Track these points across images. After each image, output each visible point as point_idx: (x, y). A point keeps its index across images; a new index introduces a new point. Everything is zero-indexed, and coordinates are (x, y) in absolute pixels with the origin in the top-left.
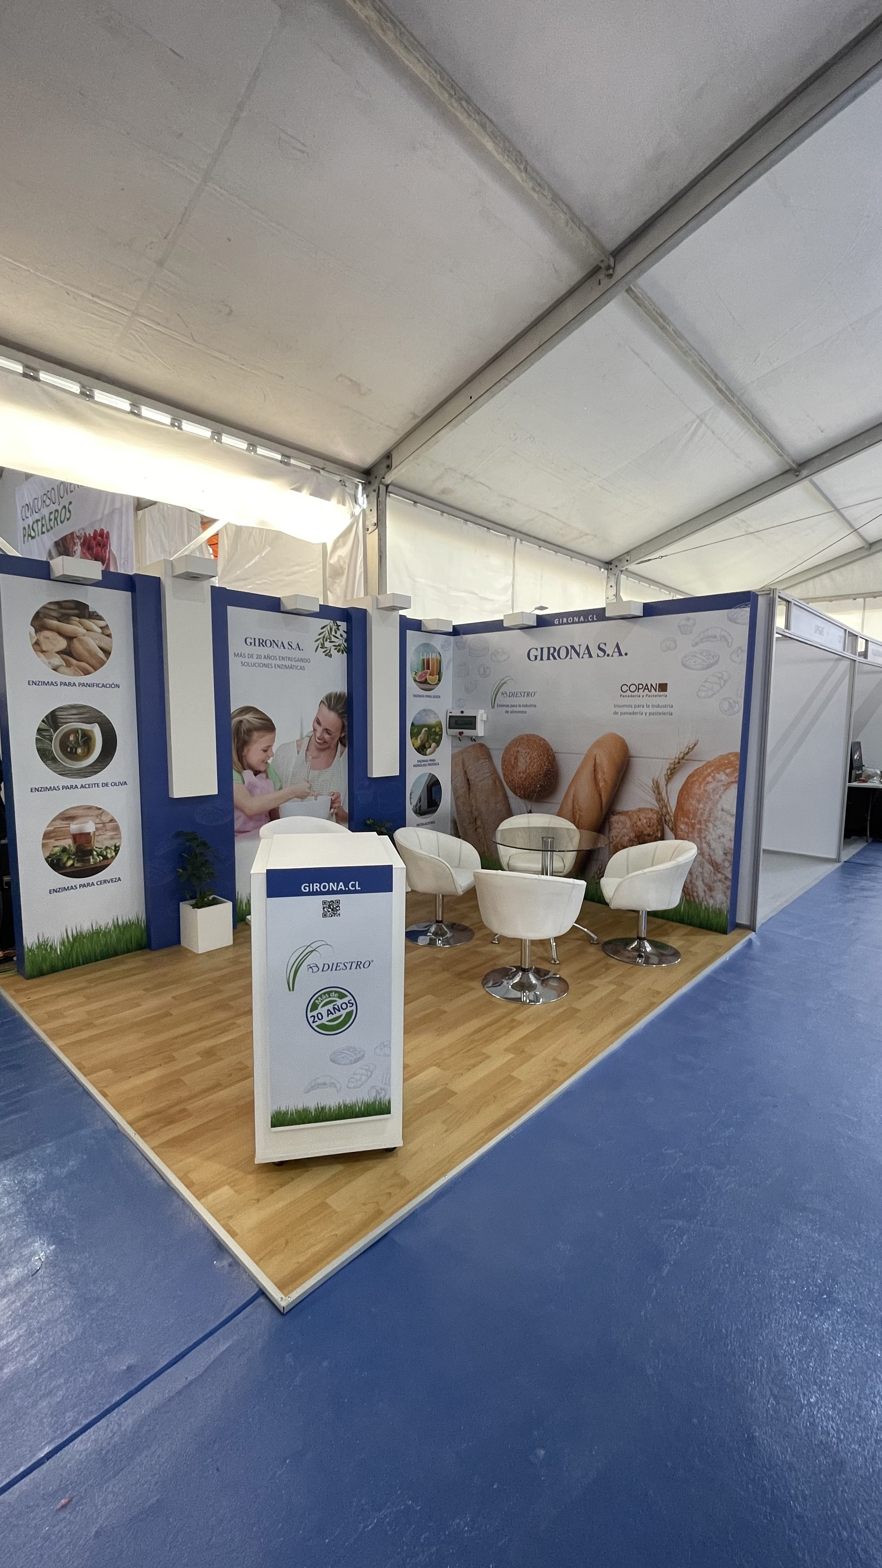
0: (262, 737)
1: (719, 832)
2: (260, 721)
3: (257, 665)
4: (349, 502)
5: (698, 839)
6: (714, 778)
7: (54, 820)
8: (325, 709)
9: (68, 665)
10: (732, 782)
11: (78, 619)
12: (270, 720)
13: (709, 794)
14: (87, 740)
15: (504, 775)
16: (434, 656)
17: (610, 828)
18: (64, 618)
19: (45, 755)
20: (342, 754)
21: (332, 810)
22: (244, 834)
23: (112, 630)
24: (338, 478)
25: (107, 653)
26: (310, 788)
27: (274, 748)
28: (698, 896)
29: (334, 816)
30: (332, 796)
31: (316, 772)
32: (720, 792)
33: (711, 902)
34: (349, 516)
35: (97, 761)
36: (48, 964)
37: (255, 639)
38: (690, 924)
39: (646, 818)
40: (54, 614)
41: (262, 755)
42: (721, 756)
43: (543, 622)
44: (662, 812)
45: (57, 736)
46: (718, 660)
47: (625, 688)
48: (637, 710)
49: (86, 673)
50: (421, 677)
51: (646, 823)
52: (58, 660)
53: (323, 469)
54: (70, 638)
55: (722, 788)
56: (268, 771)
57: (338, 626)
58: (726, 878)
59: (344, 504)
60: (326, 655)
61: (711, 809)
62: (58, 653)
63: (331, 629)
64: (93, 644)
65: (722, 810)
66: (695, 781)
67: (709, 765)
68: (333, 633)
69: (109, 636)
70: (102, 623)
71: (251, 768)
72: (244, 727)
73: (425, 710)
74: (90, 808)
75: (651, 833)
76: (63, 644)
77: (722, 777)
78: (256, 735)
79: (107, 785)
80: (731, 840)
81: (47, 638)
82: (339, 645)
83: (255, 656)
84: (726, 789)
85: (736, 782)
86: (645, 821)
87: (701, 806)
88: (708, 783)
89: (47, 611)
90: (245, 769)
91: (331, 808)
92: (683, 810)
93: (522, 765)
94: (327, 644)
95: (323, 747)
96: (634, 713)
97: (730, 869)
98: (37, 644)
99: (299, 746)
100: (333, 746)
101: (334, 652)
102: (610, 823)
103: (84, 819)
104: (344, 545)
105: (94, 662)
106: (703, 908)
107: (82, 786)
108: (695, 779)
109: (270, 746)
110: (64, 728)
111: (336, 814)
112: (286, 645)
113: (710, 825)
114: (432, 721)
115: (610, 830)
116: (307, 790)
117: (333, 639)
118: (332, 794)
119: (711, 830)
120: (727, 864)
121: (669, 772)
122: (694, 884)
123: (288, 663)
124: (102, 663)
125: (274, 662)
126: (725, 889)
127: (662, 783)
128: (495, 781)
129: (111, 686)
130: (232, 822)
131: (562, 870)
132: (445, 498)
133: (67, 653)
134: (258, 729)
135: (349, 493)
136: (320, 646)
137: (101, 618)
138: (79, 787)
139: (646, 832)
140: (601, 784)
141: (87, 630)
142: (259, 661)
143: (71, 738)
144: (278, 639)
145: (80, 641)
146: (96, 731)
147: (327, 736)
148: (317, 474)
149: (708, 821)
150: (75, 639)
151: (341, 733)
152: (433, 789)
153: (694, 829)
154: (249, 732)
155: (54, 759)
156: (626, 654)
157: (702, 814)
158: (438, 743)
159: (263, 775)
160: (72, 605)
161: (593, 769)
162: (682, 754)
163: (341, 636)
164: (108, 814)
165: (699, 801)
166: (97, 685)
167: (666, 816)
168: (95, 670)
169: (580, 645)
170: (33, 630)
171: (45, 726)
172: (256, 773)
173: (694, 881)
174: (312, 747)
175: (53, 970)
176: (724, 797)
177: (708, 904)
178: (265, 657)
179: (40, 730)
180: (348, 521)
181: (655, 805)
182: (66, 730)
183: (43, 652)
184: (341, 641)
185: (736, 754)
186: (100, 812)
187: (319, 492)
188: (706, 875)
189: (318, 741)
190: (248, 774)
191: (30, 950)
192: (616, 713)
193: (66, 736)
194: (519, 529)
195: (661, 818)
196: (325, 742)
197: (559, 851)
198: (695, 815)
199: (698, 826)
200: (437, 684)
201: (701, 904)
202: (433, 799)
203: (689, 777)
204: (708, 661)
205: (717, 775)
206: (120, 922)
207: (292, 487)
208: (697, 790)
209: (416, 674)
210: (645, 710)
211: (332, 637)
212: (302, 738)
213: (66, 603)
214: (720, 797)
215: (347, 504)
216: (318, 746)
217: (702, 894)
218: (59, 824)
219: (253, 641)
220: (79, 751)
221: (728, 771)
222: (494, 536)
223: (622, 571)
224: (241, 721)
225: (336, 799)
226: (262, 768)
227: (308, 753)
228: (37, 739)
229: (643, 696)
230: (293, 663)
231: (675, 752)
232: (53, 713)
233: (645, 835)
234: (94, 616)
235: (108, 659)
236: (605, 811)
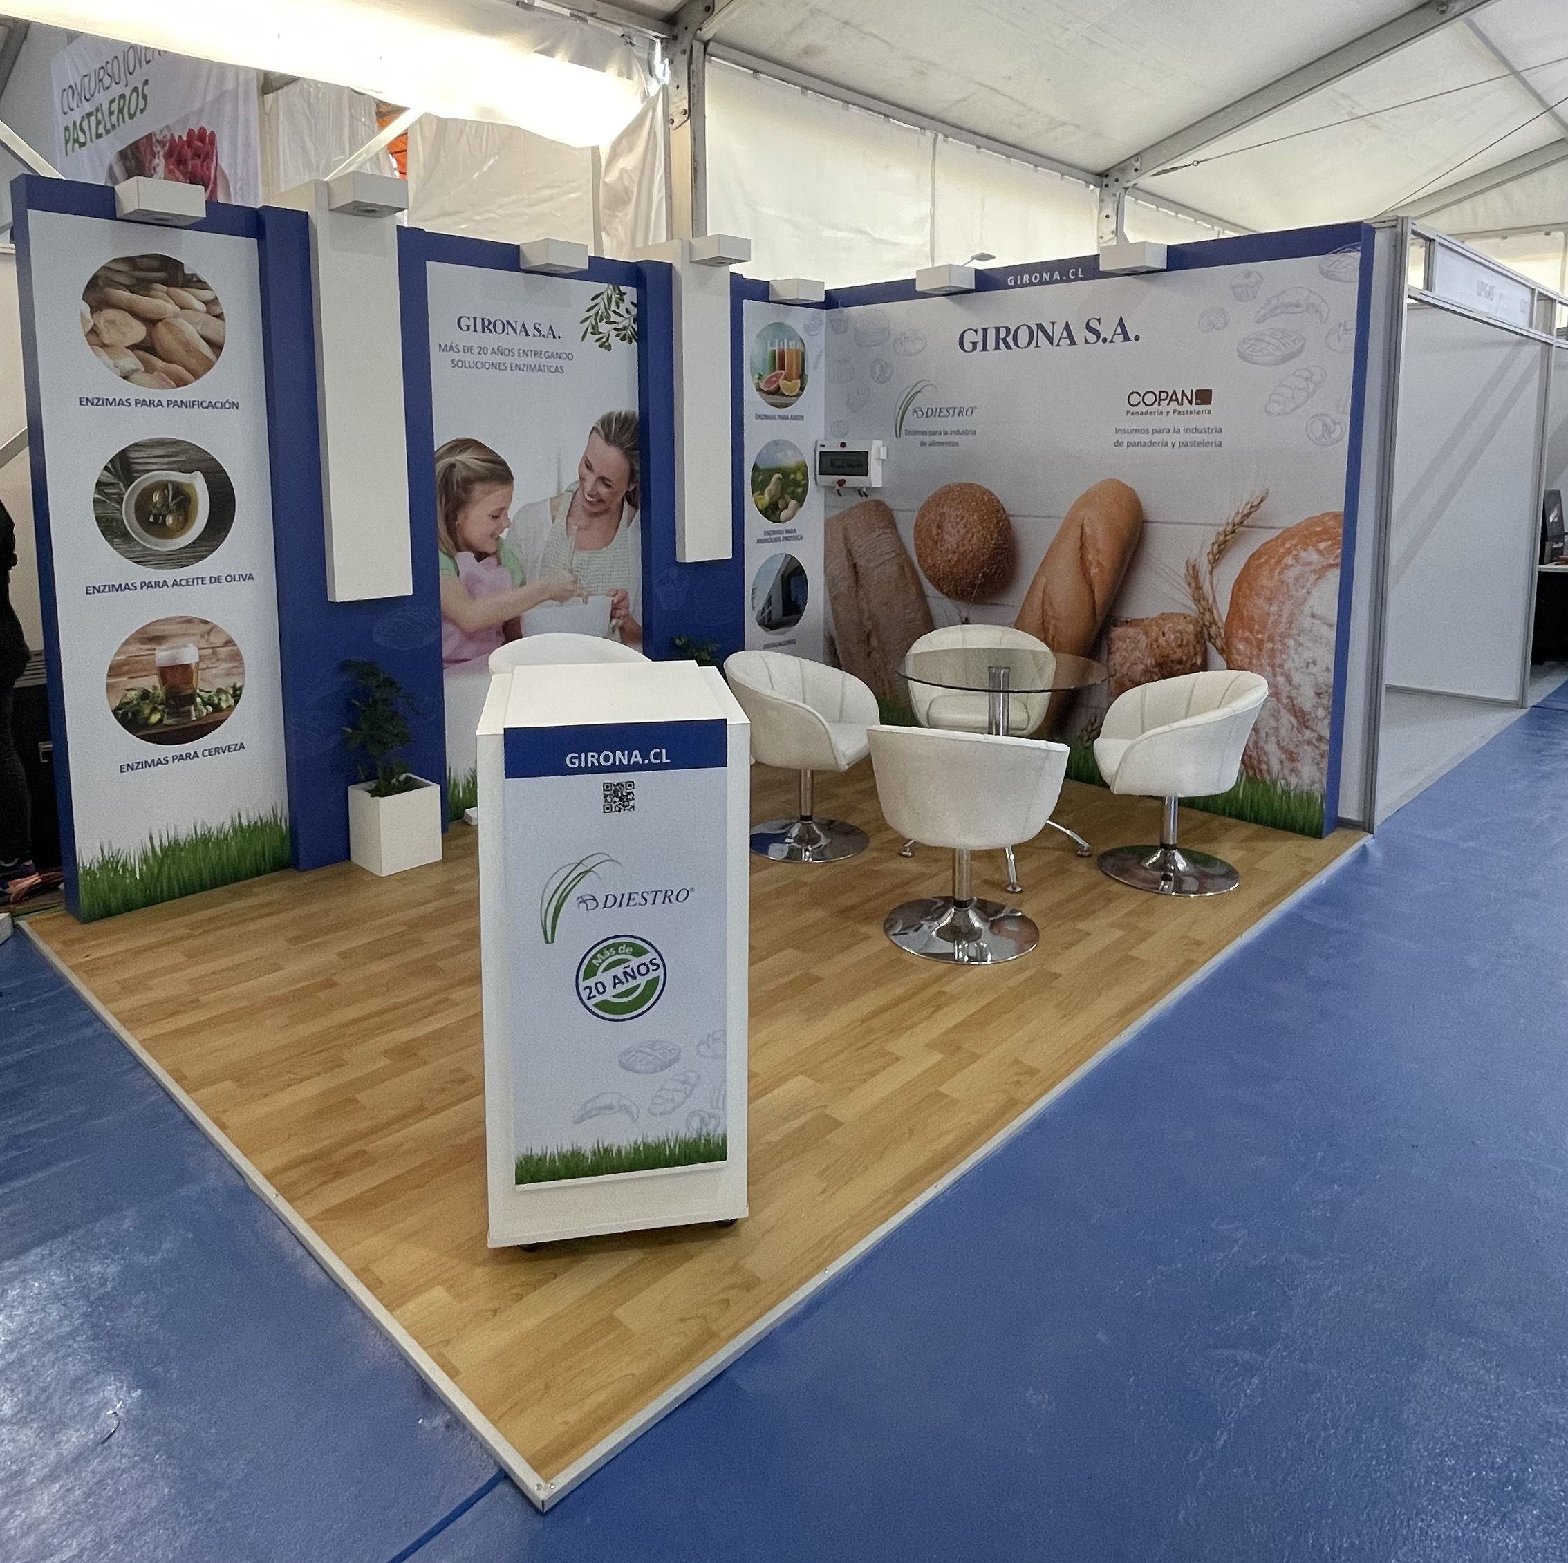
0: (489, 492)
1: (1307, 655)
2: (489, 465)
3: (479, 365)
4: (638, 73)
5: (1268, 669)
6: (1296, 558)
7: (127, 642)
8: (600, 442)
9: (149, 369)
10: (1331, 566)
11: (165, 288)
12: (503, 464)
13: (1288, 587)
14: (182, 501)
15: (919, 556)
16: (793, 345)
17: (1109, 649)
18: (142, 287)
19: (110, 528)
20: (630, 521)
21: (614, 621)
22: (458, 665)
23: (225, 307)
24: (618, 31)
25: (217, 347)
26: (575, 582)
27: (512, 512)
28: (1268, 771)
29: (617, 632)
30: (614, 596)
31: (585, 555)
32: (1308, 585)
33: (1293, 781)
34: (638, 98)
35: (202, 538)
36: (119, 895)
37: (475, 319)
38: (1256, 820)
39: (1174, 632)
40: (123, 279)
41: (491, 526)
42: (1309, 519)
43: (986, 281)
44: (1202, 619)
45: (130, 495)
46: (1303, 346)
47: (1135, 399)
48: (1157, 438)
49: (181, 382)
50: (769, 382)
51: (1176, 639)
52: (130, 361)
53: (592, 15)
54: (151, 322)
55: (1312, 577)
56: (502, 554)
57: (622, 294)
58: (1320, 738)
59: (629, 78)
60: (601, 346)
61: (1292, 614)
62: (133, 348)
63: (609, 299)
64: (191, 331)
65: (1313, 616)
66: (1260, 566)
67: (1287, 534)
68: (613, 307)
69: (219, 316)
70: (207, 295)
71: (469, 547)
72: (459, 474)
73: (776, 443)
74: (189, 621)
75: (1185, 658)
76: (138, 332)
77: (1311, 556)
78: (478, 490)
79: (218, 580)
80: (1328, 669)
81: (112, 322)
82: (624, 328)
83: (476, 351)
84: (1319, 578)
85: (1337, 565)
86: (1172, 637)
87: (1274, 608)
88: (1287, 567)
89: (109, 274)
90: (459, 550)
91: (612, 617)
92: (1241, 618)
93: (950, 540)
94: (603, 327)
95: (595, 510)
96: (1152, 444)
97: (1327, 722)
98: (94, 332)
99: (554, 509)
100: (614, 508)
101: (614, 341)
102: (1111, 642)
103: (180, 641)
104: (631, 149)
105: (193, 363)
106: (1279, 790)
107: (175, 583)
108: (1262, 560)
109: (503, 509)
110: (142, 481)
111: (622, 629)
112: (531, 330)
113: (1291, 643)
114: (789, 460)
115: (1109, 653)
116: (570, 587)
117: (614, 318)
118: (613, 593)
119: (1292, 652)
120: (1321, 713)
121: (1216, 547)
122: (1262, 748)
123: (533, 361)
124: (209, 365)
125: (509, 360)
126: (1318, 758)
127: (1204, 567)
128: (902, 568)
129: (223, 406)
130: (437, 646)
131: (1024, 727)
132: (808, 63)
133: (146, 347)
134: (482, 479)
135: (639, 58)
136: (590, 330)
137: (204, 286)
138: (170, 584)
139: (1174, 657)
140: (1094, 571)
141: (182, 308)
142: (483, 358)
143: (156, 497)
144: (517, 318)
145: (169, 326)
146: (199, 485)
147: (603, 490)
148: (582, 25)
149: (1284, 636)
150: (160, 324)
151: (629, 484)
152: (793, 580)
153: (1261, 650)
154: (467, 483)
155: (126, 536)
156: (1137, 338)
157: (1276, 623)
158: (801, 501)
159: (492, 560)
160: (156, 264)
161: (1078, 544)
162: (1240, 516)
163: (628, 311)
164: (221, 631)
165: (1270, 601)
166: (200, 404)
167: (1210, 627)
168: (197, 376)
169: (1053, 323)
170: (86, 308)
171: (109, 478)
172: (480, 556)
173: (1261, 744)
174: (578, 511)
175: (128, 906)
176: (1315, 592)
177: (1288, 784)
178: (493, 352)
179: (100, 485)
180: (636, 107)
181: (1192, 609)
182: (147, 484)
183: (104, 346)
184: (626, 321)
185: (1335, 516)
186: (208, 627)
187: (584, 57)
188: (1283, 732)
189: (589, 499)
190: (466, 559)
191: (88, 872)
192: (1119, 444)
193: (146, 494)
194: (940, 116)
195: (1202, 632)
196: (601, 501)
197: (1018, 692)
198: (1264, 627)
199: (1270, 645)
200: (798, 395)
201: (1274, 784)
202: (793, 599)
203: (1250, 558)
204: (1284, 349)
205: (1303, 554)
206: (244, 822)
207: (538, 48)
208: (1266, 581)
209: (760, 377)
210: (1171, 438)
211: (612, 314)
212: (560, 495)
213: (145, 260)
214: (1309, 593)
215: (636, 77)
216: (587, 506)
217: (1276, 767)
218: (135, 649)
219: (471, 323)
220: (170, 520)
221: (1322, 546)
222: (899, 130)
223: (1126, 189)
224: (452, 466)
225: (620, 601)
226: (490, 548)
227: (571, 521)
228: (96, 501)
229: (1168, 413)
230: (544, 361)
231: (1225, 514)
232: (123, 453)
233: (1173, 662)
234: (193, 282)
235: (218, 357)
236: (1100, 619)
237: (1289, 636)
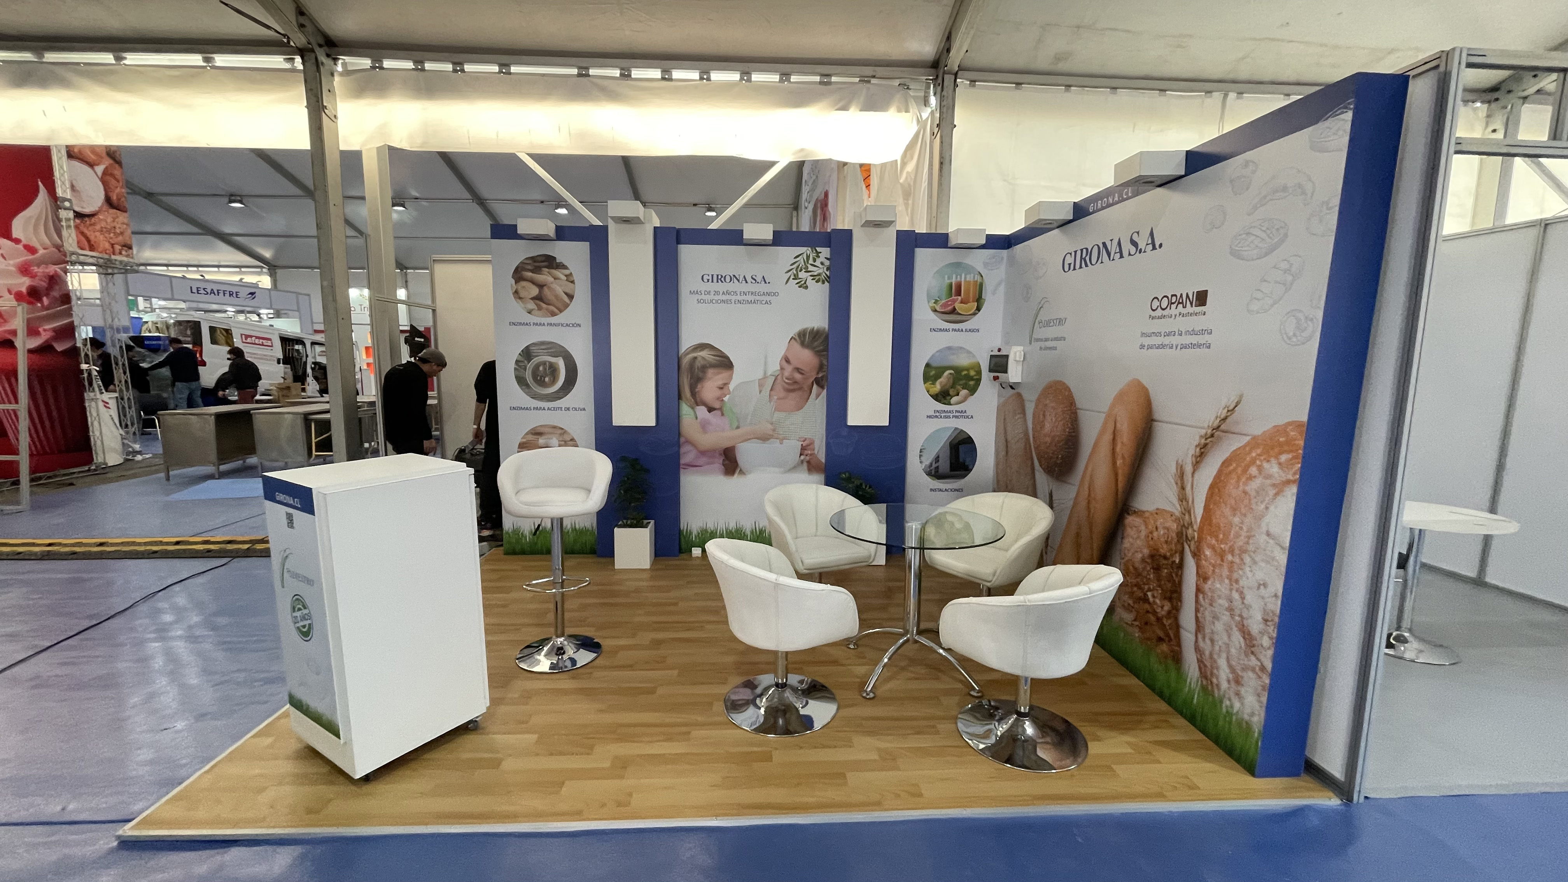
0: (719, 373)
1: (1260, 575)
2: (720, 359)
3: (714, 301)
4: (913, 109)
5: (1227, 581)
6: (1260, 469)
7: (527, 434)
8: (797, 346)
9: (540, 308)
10: (1288, 482)
11: (547, 270)
12: (727, 358)
13: (1250, 500)
14: (553, 370)
15: (1034, 437)
16: (970, 278)
17: (1123, 534)
18: (537, 270)
19: (521, 381)
20: (818, 396)
21: (802, 457)
22: (695, 468)
23: (575, 277)
24: (896, 83)
25: (571, 297)
26: (774, 430)
27: (732, 386)
28: (1218, 686)
29: (805, 464)
30: (804, 441)
31: (782, 415)
32: (1267, 499)
33: (1237, 705)
34: (915, 122)
35: (561, 388)
36: (520, 547)
37: (712, 275)
38: (1204, 731)
39: (1165, 528)
40: (529, 267)
41: (718, 393)
42: (1275, 427)
43: (1080, 211)
44: (1183, 520)
45: (530, 366)
46: (1286, 235)
47: (1156, 304)
48: (1167, 340)
49: (553, 314)
50: (945, 305)
51: (1164, 534)
52: (531, 305)
53: (874, 77)
54: (541, 286)
55: (1272, 492)
56: (724, 409)
57: (818, 253)
58: (1263, 668)
59: (907, 111)
60: (800, 287)
61: (1250, 530)
62: (533, 299)
63: (808, 257)
64: (559, 290)
65: (1268, 534)
66: (1230, 473)
67: (1255, 442)
68: (811, 261)
69: (573, 282)
70: (567, 272)
71: (704, 404)
72: (698, 364)
73: (949, 348)
74: (555, 427)
75: (1168, 554)
76: (535, 291)
77: (1273, 468)
78: (710, 372)
79: (568, 409)
80: (1276, 596)
81: (524, 287)
82: (819, 275)
83: (712, 293)
84: (1277, 494)
85: (1294, 482)
86: (1162, 532)
87: (1236, 520)
88: (1251, 478)
89: (524, 266)
90: (698, 405)
91: (801, 455)
92: (1210, 525)
93: (1048, 426)
94: (802, 275)
95: (792, 387)
96: (1162, 346)
97: (1270, 653)
98: (516, 292)
99: (761, 385)
100: (806, 388)
101: (810, 282)
102: (1124, 526)
103: (549, 436)
104: (912, 158)
105: (559, 305)
106: (1224, 710)
107: (548, 409)
108: (1231, 468)
109: (726, 384)
110: (535, 361)
111: (808, 462)
112: (749, 279)
113: (1247, 559)
114: (963, 361)
115: (1122, 538)
116: (771, 433)
117: (811, 268)
118: (802, 439)
119: (1247, 569)
120: (1266, 642)
121: (1198, 449)
122: (1215, 662)
123: (750, 298)
124: (567, 306)
125: (733, 298)
126: (1260, 688)
127: (1189, 469)
128: (1026, 445)
129: (573, 325)
130: (677, 456)
132: (1062, 66)
133: (539, 298)
134: (713, 366)
135: (915, 98)
136: (792, 277)
137: (565, 267)
138: (546, 409)
139: (1162, 551)
140: (1119, 462)
141: (555, 279)
142: (716, 297)
143: (541, 368)
144: (740, 274)
145: (549, 288)
146: (561, 363)
147: (798, 376)
148: (868, 85)
149: (1243, 551)
150: (545, 287)
151: (818, 373)
152: (962, 448)
153: (1222, 560)
154: (704, 368)
155: (527, 386)
156: (1161, 246)
157: (1238, 536)
158: (973, 391)
159: (718, 412)
160: (543, 258)
161: (1111, 437)
162: (1218, 420)
163: (822, 263)
164: (569, 434)
165: (1234, 510)
166: (562, 325)
167: (1188, 528)
168: (561, 311)
169: (1111, 240)
170: (513, 281)
171: (520, 358)
172: (710, 410)
173: (1215, 656)
174: (779, 387)
175: (523, 552)
176: (1272, 508)
177: (1232, 706)
178: (723, 293)
179: (517, 362)
180: (914, 128)
181: (1176, 508)
182: (536, 362)
183: (520, 298)
184: (822, 271)
185: (1298, 425)
186: (563, 431)
187: (871, 105)
188: (1233, 651)
189: (787, 381)
190: (702, 411)
191: (507, 533)
192: (1142, 347)
193: (537, 366)
194: (1231, 76)
195: (1182, 530)
196: (796, 382)
198: (1226, 535)
199: (1230, 557)
200: (974, 314)
201: (1221, 702)
202: (961, 460)
203: (1223, 463)
204: (1268, 240)
205: (1266, 465)
206: (577, 527)
207: (836, 107)
208: (1232, 490)
209: (936, 302)
210: (1175, 340)
211: (809, 265)
212: (765, 377)
213: (538, 258)
214: (1267, 508)
215: (911, 110)
216: (787, 386)
217: (1224, 685)
218: (530, 437)
219: (710, 278)
220: (547, 379)
221: (1284, 458)
222: (1174, 99)
223: (1525, 98)
224: (695, 358)
225: (808, 446)
226: (717, 405)
227: (773, 393)
228: (515, 369)
229: (1175, 316)
230: (758, 298)
231: (1208, 417)
232: (527, 347)
233: (1160, 555)
234: (561, 266)
235: (571, 301)
236: (1120, 505)
237: (1245, 551)
